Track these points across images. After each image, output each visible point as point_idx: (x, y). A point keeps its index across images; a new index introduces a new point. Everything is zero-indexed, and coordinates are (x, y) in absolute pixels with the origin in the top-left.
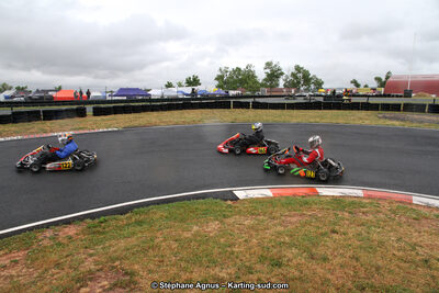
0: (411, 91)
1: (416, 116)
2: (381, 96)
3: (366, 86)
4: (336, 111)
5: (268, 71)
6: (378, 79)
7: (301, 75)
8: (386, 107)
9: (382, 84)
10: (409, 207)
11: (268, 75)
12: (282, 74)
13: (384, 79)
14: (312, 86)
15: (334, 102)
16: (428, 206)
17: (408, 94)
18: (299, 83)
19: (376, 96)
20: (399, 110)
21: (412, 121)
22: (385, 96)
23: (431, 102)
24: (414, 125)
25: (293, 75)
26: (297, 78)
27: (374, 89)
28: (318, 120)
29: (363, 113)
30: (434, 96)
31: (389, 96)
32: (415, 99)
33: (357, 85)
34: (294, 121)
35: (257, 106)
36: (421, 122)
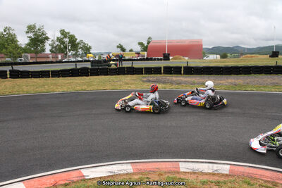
0: (169, 54)
1: (174, 78)
2: (144, 60)
3: (131, 51)
4: (103, 77)
5: (31, 35)
6: (141, 44)
7: (67, 40)
8: (150, 71)
9: (145, 49)
10: (178, 176)
11: (32, 40)
12: (47, 38)
13: (146, 44)
14: (80, 51)
15: (101, 68)
16: (194, 173)
17: (166, 57)
18: (65, 47)
19: (140, 60)
20: (161, 74)
21: (171, 83)
22: (147, 59)
23: (185, 65)
24: (173, 87)
25: (58, 39)
26: (63, 43)
27: (138, 53)
28: (84, 87)
29: (128, 78)
30: (186, 58)
31: (151, 59)
32: (173, 62)
33: (123, 50)
34: (59, 90)
35: (16, 75)
36: (180, 83)
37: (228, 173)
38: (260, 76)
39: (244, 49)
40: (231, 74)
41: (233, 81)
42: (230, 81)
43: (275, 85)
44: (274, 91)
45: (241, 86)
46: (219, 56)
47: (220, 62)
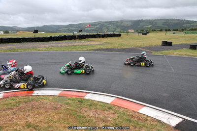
37: (2, 97)
38: (27, 43)
39: (20, 28)
40: (9, 43)
41: (10, 46)
42: (8, 47)
43: (34, 48)
44: (34, 51)
45: (14, 50)
46: (2, 32)
47: (3, 36)
